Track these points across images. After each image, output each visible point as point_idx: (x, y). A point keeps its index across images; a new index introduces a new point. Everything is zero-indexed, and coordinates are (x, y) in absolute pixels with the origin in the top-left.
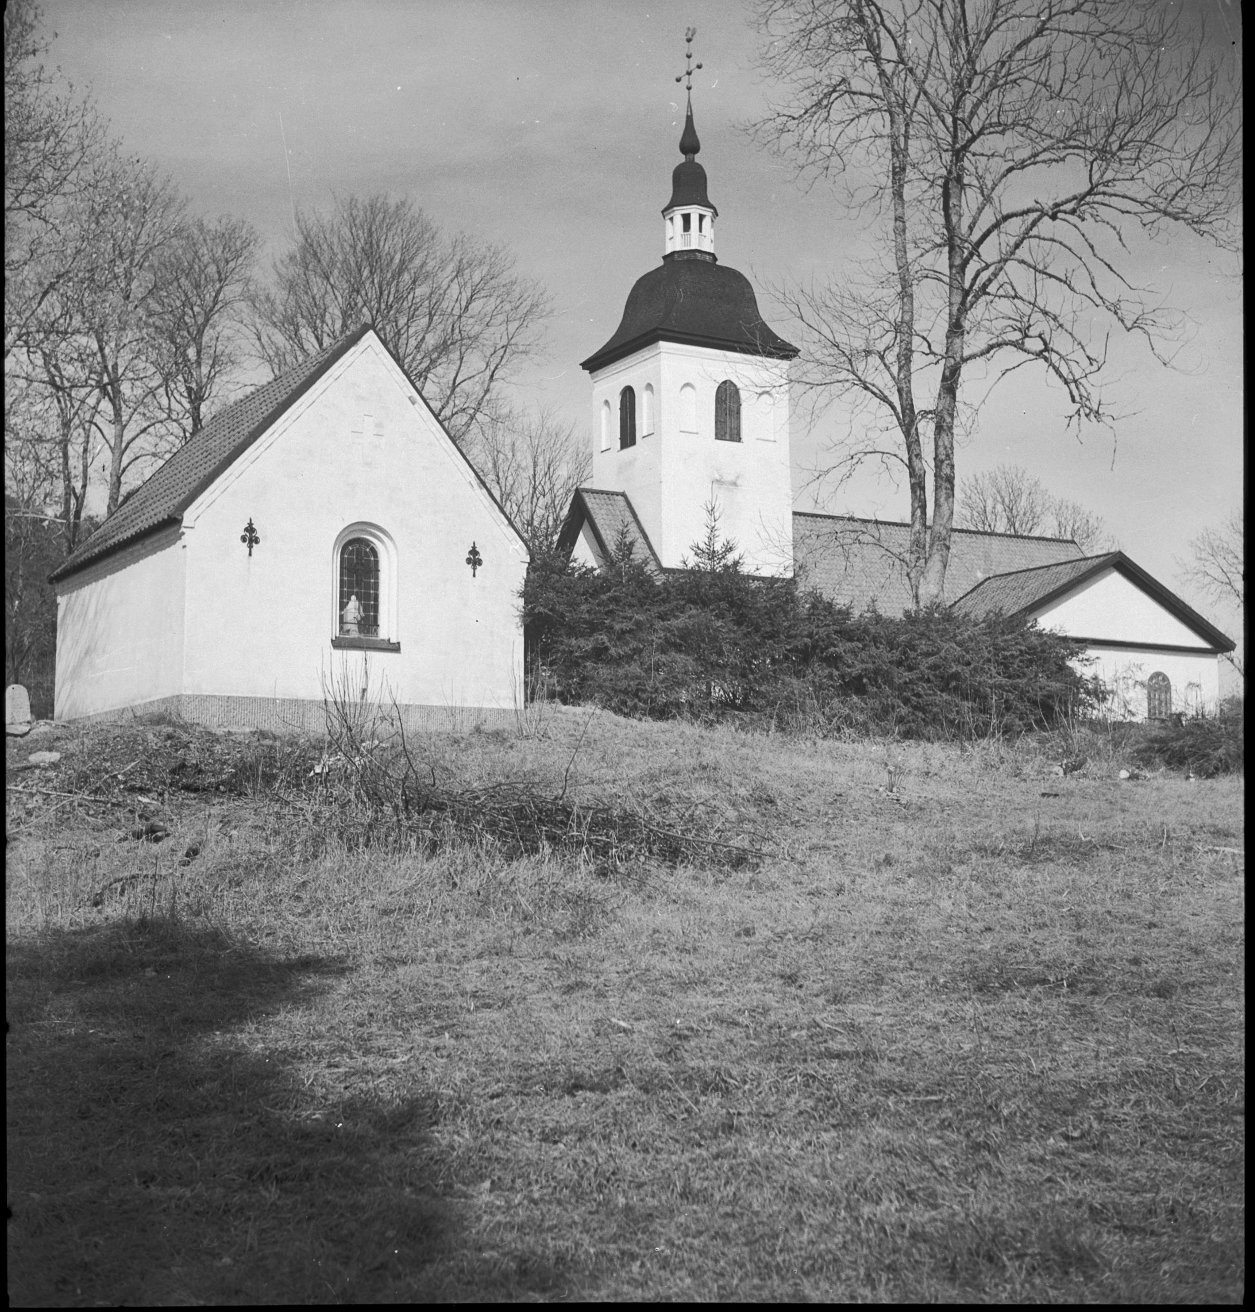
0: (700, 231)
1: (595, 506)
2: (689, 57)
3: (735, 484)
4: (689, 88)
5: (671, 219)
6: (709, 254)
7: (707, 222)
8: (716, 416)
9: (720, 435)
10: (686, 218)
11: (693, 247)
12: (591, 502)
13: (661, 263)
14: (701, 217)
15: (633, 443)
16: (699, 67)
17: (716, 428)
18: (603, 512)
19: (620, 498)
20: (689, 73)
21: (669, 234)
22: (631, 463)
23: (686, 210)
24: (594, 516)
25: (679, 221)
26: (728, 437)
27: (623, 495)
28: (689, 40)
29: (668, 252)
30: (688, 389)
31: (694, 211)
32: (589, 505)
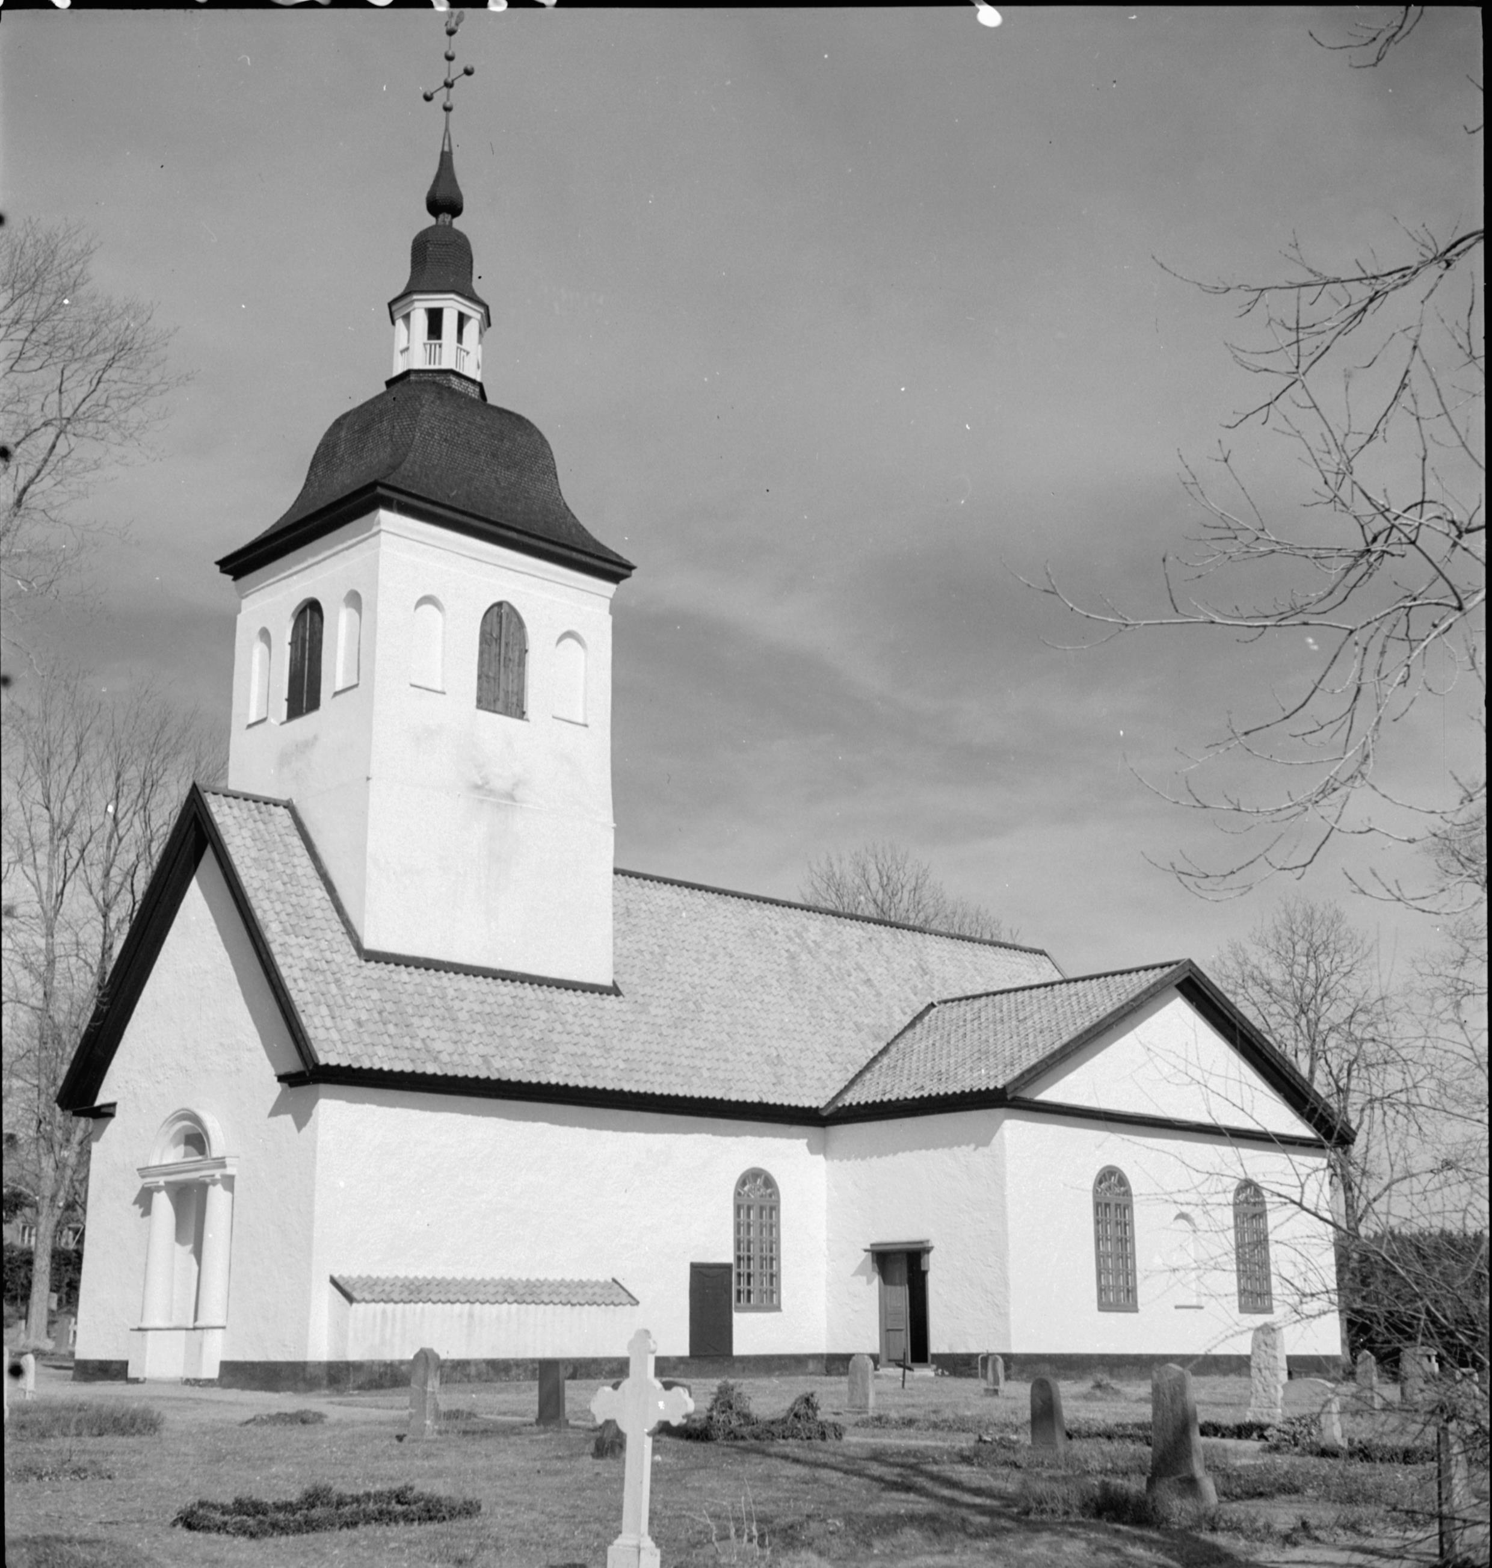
0: (460, 339)
1: (229, 821)
2: (450, 58)
3: (511, 797)
4: (448, 109)
5: (407, 317)
6: (473, 381)
7: (472, 328)
8: (481, 665)
9: (485, 702)
10: (435, 318)
11: (445, 366)
12: (222, 813)
13: (383, 388)
14: (462, 319)
15: (314, 704)
16: (468, 72)
17: (480, 688)
18: (245, 833)
19: (281, 810)
20: (449, 85)
21: (401, 341)
22: (306, 746)
23: (435, 301)
24: (226, 839)
25: (420, 321)
26: (500, 705)
27: (289, 806)
28: (451, 33)
29: (398, 370)
30: (428, 608)
31: (451, 306)
32: (218, 819)
